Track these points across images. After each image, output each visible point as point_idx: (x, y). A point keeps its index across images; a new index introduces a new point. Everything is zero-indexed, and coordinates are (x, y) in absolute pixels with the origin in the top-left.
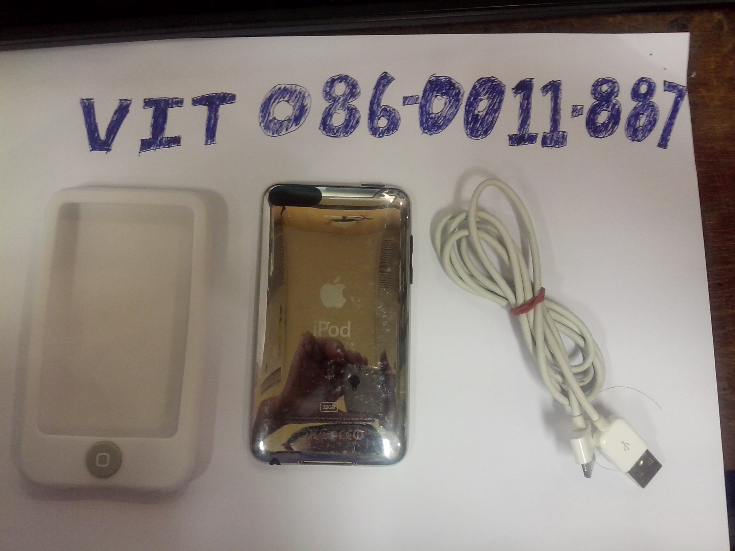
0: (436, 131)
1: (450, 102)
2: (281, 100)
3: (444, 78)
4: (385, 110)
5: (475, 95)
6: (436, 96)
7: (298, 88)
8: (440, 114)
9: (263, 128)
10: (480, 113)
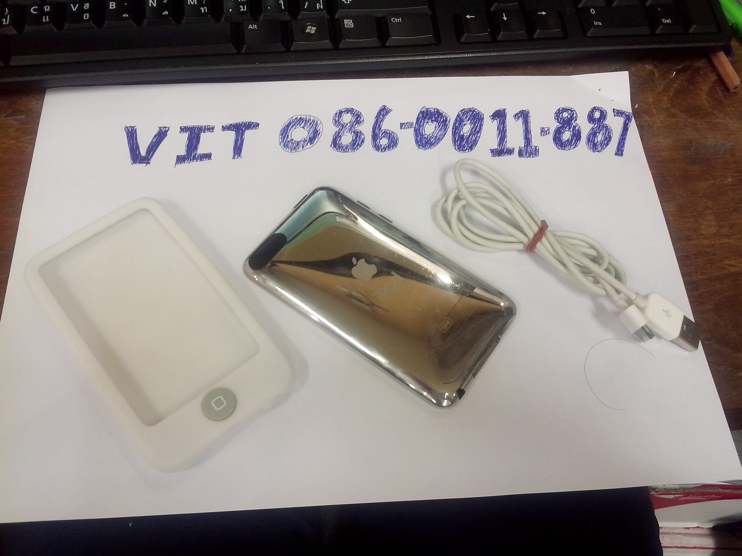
0: (429, 147)
1: (439, 127)
2: (297, 127)
3: (433, 109)
4: (385, 132)
5: (459, 121)
6: (427, 122)
7: (312, 118)
8: (431, 135)
9: (283, 147)
10: (464, 134)
